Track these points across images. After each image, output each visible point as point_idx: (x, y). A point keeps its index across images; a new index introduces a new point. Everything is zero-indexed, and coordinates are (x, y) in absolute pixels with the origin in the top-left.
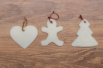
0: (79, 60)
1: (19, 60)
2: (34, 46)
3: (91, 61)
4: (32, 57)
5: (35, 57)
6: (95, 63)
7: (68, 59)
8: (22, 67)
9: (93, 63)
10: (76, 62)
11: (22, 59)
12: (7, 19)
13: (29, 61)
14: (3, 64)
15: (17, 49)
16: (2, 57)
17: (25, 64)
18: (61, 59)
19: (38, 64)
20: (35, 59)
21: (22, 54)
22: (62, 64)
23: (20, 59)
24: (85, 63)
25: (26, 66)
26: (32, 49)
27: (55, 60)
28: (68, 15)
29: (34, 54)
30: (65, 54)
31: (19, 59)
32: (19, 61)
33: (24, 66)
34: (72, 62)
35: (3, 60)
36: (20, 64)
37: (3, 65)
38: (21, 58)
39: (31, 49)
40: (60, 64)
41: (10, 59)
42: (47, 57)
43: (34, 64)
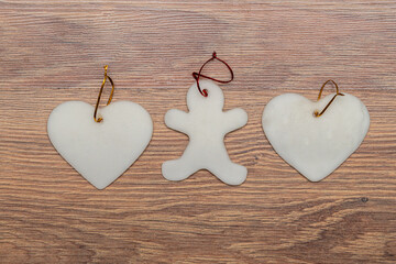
0: (303, 239)
1: (79, 231)
2: (136, 181)
3: (346, 245)
4: (128, 220)
5: (138, 223)
6: (360, 253)
7: (262, 233)
8: (89, 257)
9: (354, 252)
10: (291, 248)
11: (90, 228)
12: (41, 73)
13: (116, 235)
14: (19, 242)
15: (73, 189)
16: (16, 215)
17: (100, 245)
18: (235, 232)
19: (148, 250)
20: (136, 230)
21: (88, 206)
22: (239, 252)
23: (81, 226)
24: (323, 252)
25: (104, 253)
26: (128, 191)
27: (213, 237)
28: (269, 67)
29: (135, 209)
30: (251, 214)
31: (76, 226)
32: (77, 235)
33: (94, 253)
34: (275, 247)
35: (17, 229)
36: (81, 247)
37: (16, 248)
38: (83, 222)
39: (123, 191)
40: (230, 251)
41: (44, 225)
42: (183, 223)
43: (132, 249)
